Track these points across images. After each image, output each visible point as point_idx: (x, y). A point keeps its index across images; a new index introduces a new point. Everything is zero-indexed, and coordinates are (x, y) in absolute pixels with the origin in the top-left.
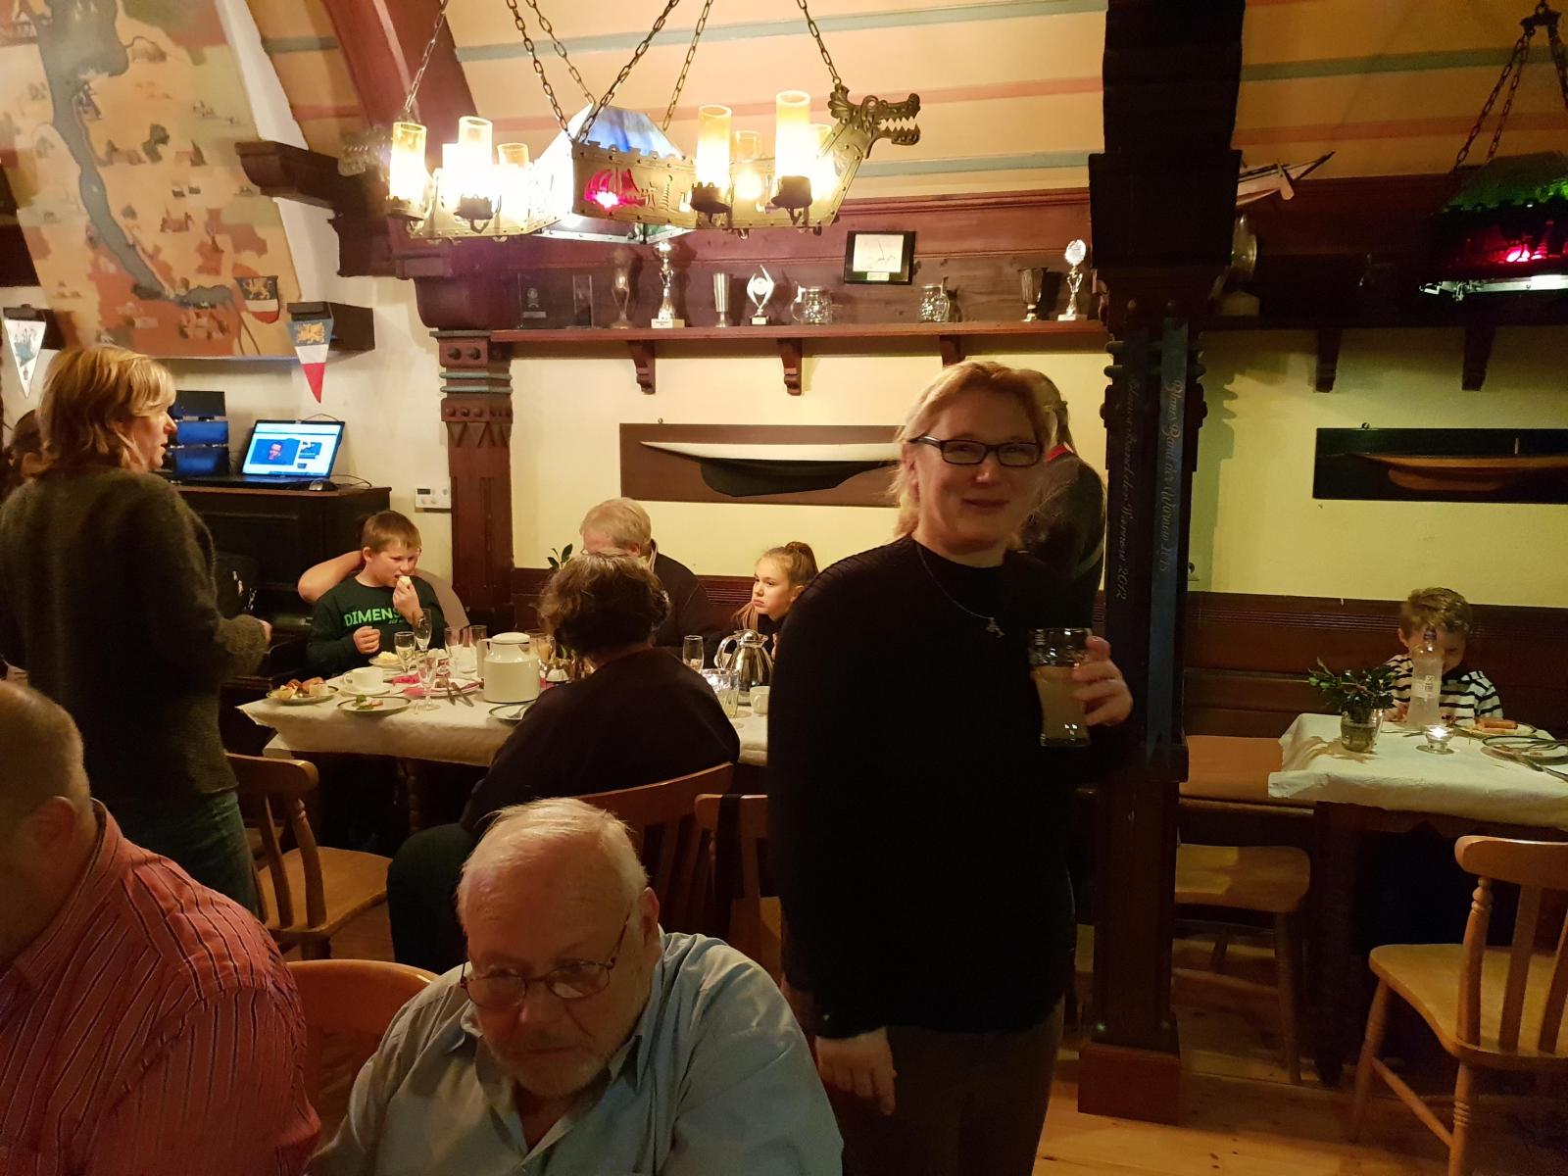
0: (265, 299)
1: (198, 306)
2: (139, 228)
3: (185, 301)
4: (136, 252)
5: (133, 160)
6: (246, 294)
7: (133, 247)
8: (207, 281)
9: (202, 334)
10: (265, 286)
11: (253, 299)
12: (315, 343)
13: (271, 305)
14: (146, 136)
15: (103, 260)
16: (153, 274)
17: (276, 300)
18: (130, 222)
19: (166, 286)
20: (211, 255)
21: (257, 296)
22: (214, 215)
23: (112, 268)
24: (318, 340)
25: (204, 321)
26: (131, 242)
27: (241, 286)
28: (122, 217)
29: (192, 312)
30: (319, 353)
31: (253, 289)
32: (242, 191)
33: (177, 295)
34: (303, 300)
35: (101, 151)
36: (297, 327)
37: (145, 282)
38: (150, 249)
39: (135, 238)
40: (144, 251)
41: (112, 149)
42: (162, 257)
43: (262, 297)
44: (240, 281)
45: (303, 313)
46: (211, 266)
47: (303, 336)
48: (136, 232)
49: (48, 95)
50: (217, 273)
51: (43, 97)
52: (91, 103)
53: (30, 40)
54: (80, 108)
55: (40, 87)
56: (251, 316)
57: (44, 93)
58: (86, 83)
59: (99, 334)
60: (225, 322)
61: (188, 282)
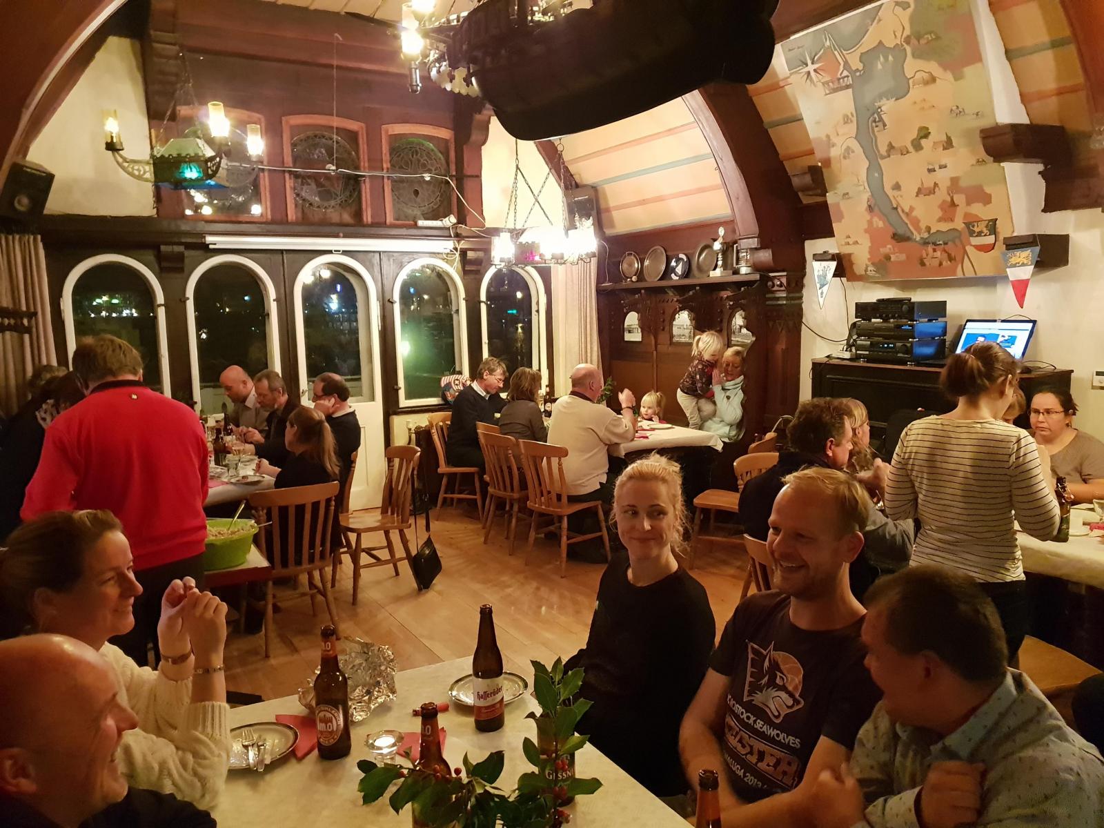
0: (985, 235)
1: (934, 244)
2: (901, 196)
3: (927, 241)
4: (898, 212)
5: (904, 152)
6: (972, 233)
7: (896, 209)
8: (944, 227)
9: (936, 262)
10: (987, 227)
11: (977, 236)
12: (1023, 265)
13: (991, 239)
14: (914, 135)
15: (875, 219)
16: (907, 224)
17: (993, 236)
18: (896, 193)
19: (915, 233)
20: (950, 208)
21: (979, 234)
22: (955, 181)
23: (881, 224)
24: (1025, 262)
25: (938, 254)
26: (895, 206)
27: (968, 228)
28: (891, 191)
29: (930, 248)
30: (1026, 272)
31: (976, 229)
32: (978, 161)
33: (922, 238)
34: (1015, 234)
35: (883, 149)
36: (1010, 253)
37: (900, 231)
38: (907, 210)
39: (898, 204)
40: (903, 211)
41: (891, 147)
42: (914, 214)
43: (983, 234)
44: (969, 225)
45: (1014, 244)
46: (948, 215)
47: (1013, 261)
48: (899, 199)
49: (854, 119)
50: (952, 220)
51: (851, 121)
52: (881, 120)
53: (847, 87)
54: (874, 124)
55: (850, 116)
56: (973, 248)
57: (852, 119)
58: (880, 108)
59: (867, 266)
60: (953, 254)
61: (930, 228)
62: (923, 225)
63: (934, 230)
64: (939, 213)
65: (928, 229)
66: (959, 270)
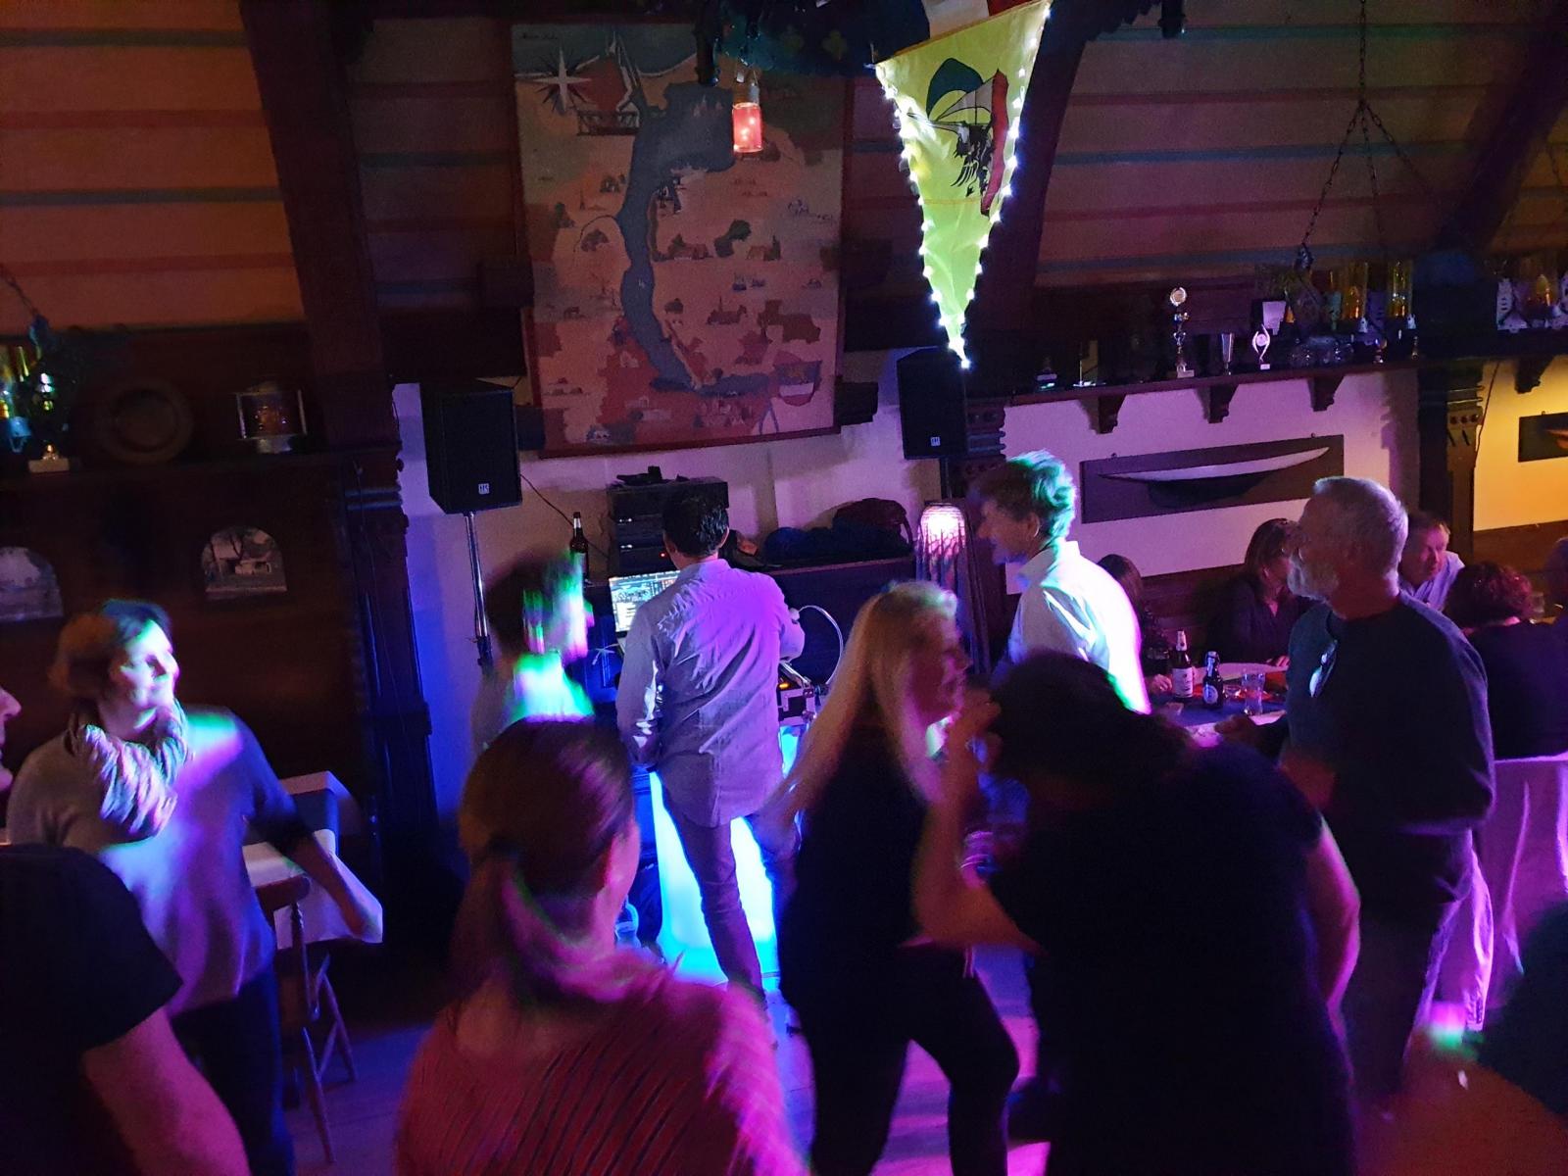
0: (802, 383)
1: (725, 395)
2: (680, 322)
3: (712, 390)
4: (670, 347)
5: (699, 255)
6: (783, 380)
7: (667, 341)
8: (743, 370)
9: (722, 421)
10: (806, 371)
11: (788, 384)
13: (808, 389)
14: (724, 230)
15: (624, 355)
16: (683, 364)
17: (813, 384)
18: (672, 316)
19: (695, 377)
20: (755, 346)
21: (794, 381)
22: (772, 306)
23: (634, 363)
25: (727, 409)
26: (667, 336)
27: (780, 372)
28: (664, 312)
29: (715, 402)
31: (791, 375)
32: (811, 282)
33: (703, 386)
35: (663, 247)
37: (670, 374)
38: (687, 342)
39: (674, 334)
40: (680, 344)
41: (678, 242)
42: (700, 350)
43: (799, 382)
44: (780, 368)
46: (752, 356)
48: (676, 326)
49: (624, 187)
50: (758, 362)
51: (618, 190)
52: (674, 199)
53: (628, 132)
54: (658, 203)
55: (618, 180)
56: (781, 401)
57: (621, 185)
58: (678, 178)
59: (593, 429)
60: (750, 408)
61: (721, 372)
62: (709, 368)
63: (726, 375)
64: (740, 351)
65: (719, 373)
66: (755, 432)
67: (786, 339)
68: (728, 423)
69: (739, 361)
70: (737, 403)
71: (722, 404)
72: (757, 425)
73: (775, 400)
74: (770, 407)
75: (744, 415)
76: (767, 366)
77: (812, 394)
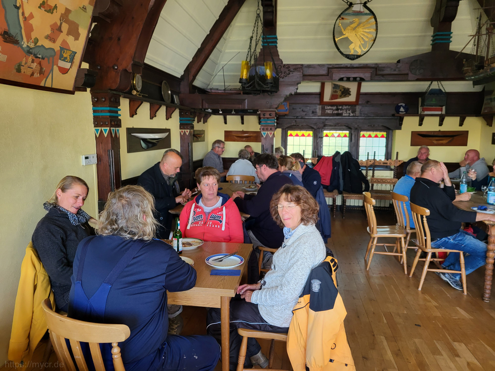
0: (67, 62)
3: (30, 51)
4: (18, 12)
6: (61, 57)
8: (47, 44)
9: (30, 72)
10: (70, 56)
13: (68, 66)
16: (21, 29)
17: (71, 64)
19: (24, 39)
20: (56, 31)
22: (67, 12)
25: (34, 65)
26: (18, 6)
27: (61, 51)
31: (65, 55)
33: (28, 46)
37: (13, 32)
38: (27, 14)
40: (23, 13)
43: (66, 60)
44: (62, 49)
46: (52, 38)
50: (54, 42)
56: (57, 68)
60: (44, 69)
61: (38, 40)
62: (34, 35)
63: (39, 44)
64: (48, 32)
65: (36, 41)
66: (42, 84)
67: (69, 33)
68: (32, 74)
69: (48, 37)
70: (40, 64)
71: (33, 61)
72: (45, 79)
73: (55, 67)
74: (52, 70)
75: (41, 72)
76: (56, 47)
77: (70, 69)
